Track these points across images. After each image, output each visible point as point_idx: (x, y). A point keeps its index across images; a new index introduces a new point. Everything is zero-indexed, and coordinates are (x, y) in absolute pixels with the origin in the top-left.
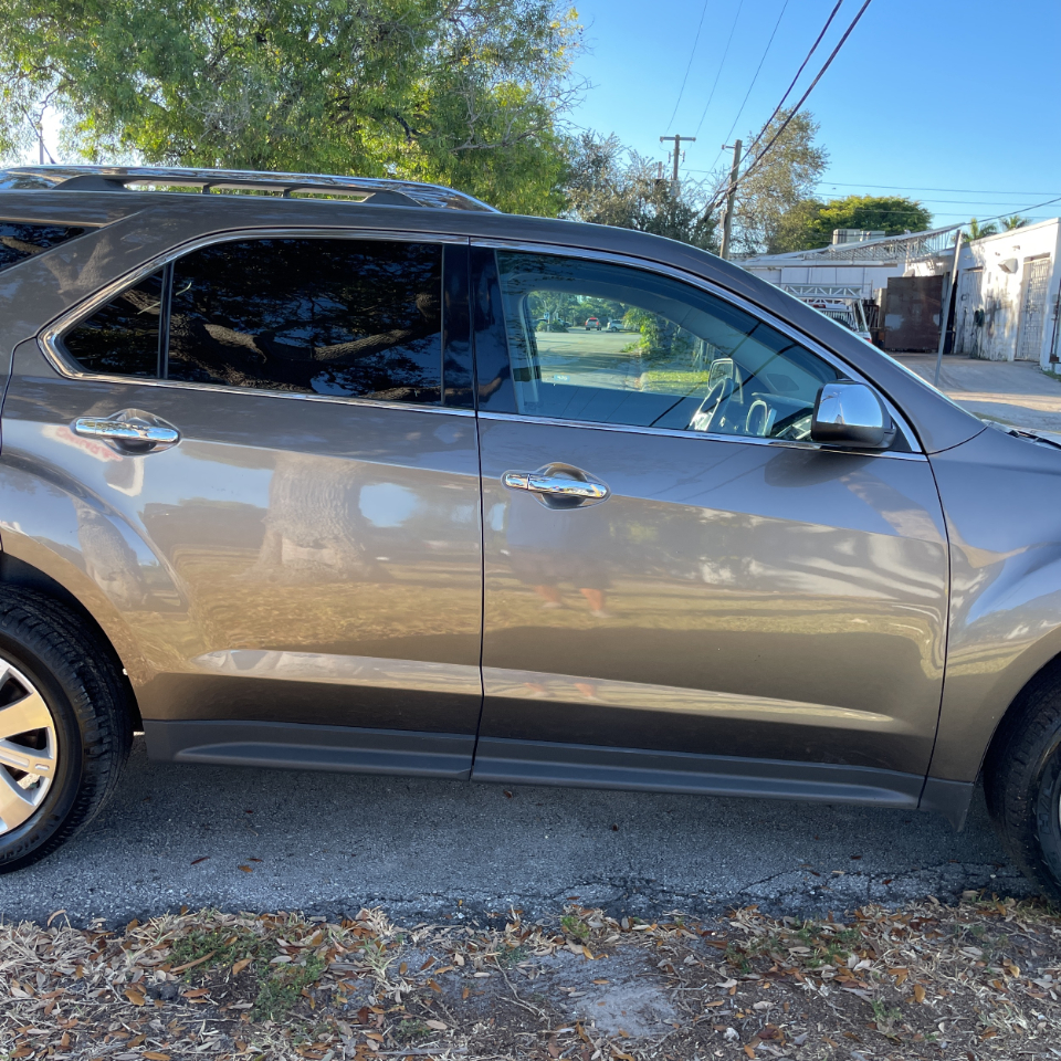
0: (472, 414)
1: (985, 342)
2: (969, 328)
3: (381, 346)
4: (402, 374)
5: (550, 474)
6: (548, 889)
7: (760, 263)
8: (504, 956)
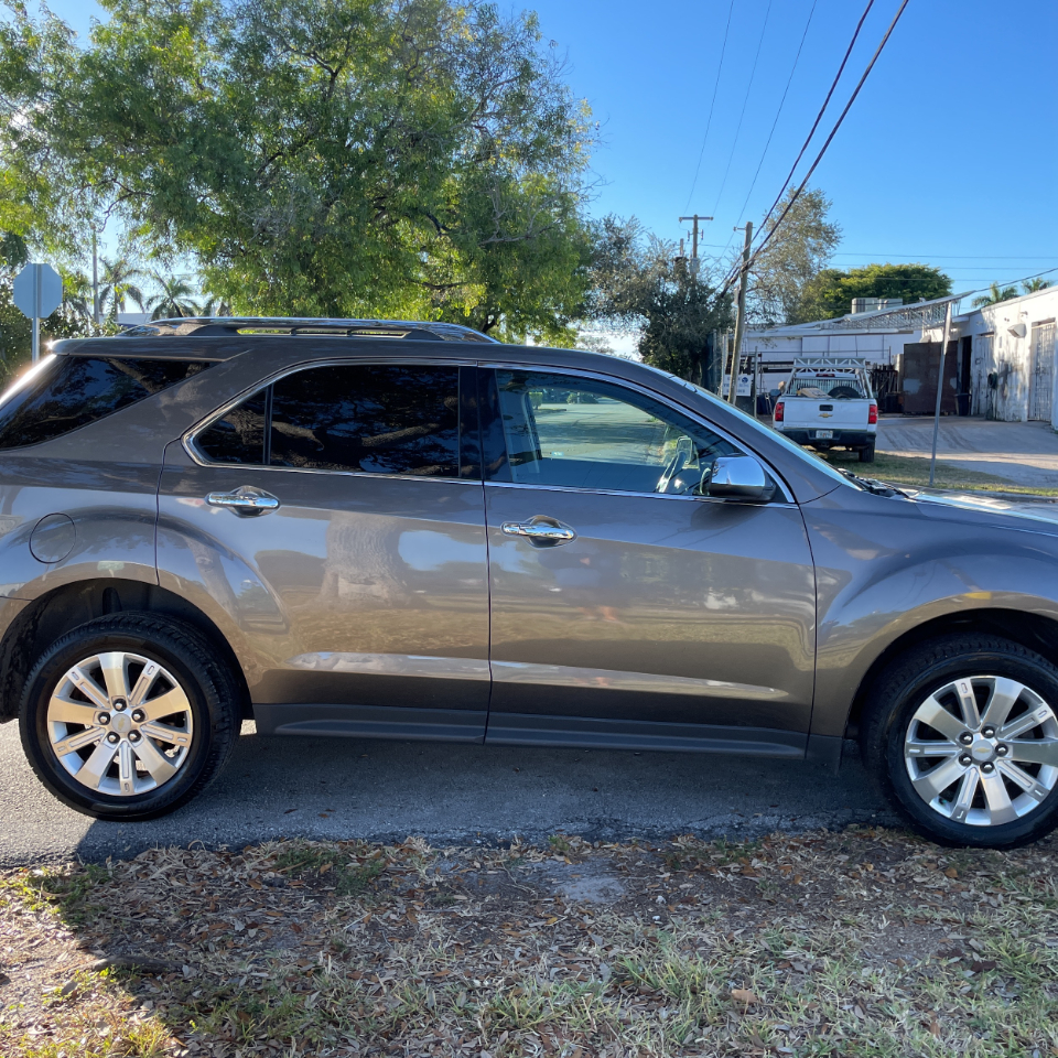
0: (480, 483)
1: (1000, 403)
2: (984, 391)
3: (416, 436)
4: (435, 455)
5: (535, 523)
6: (542, 826)
7: (778, 334)
8: (508, 862)
